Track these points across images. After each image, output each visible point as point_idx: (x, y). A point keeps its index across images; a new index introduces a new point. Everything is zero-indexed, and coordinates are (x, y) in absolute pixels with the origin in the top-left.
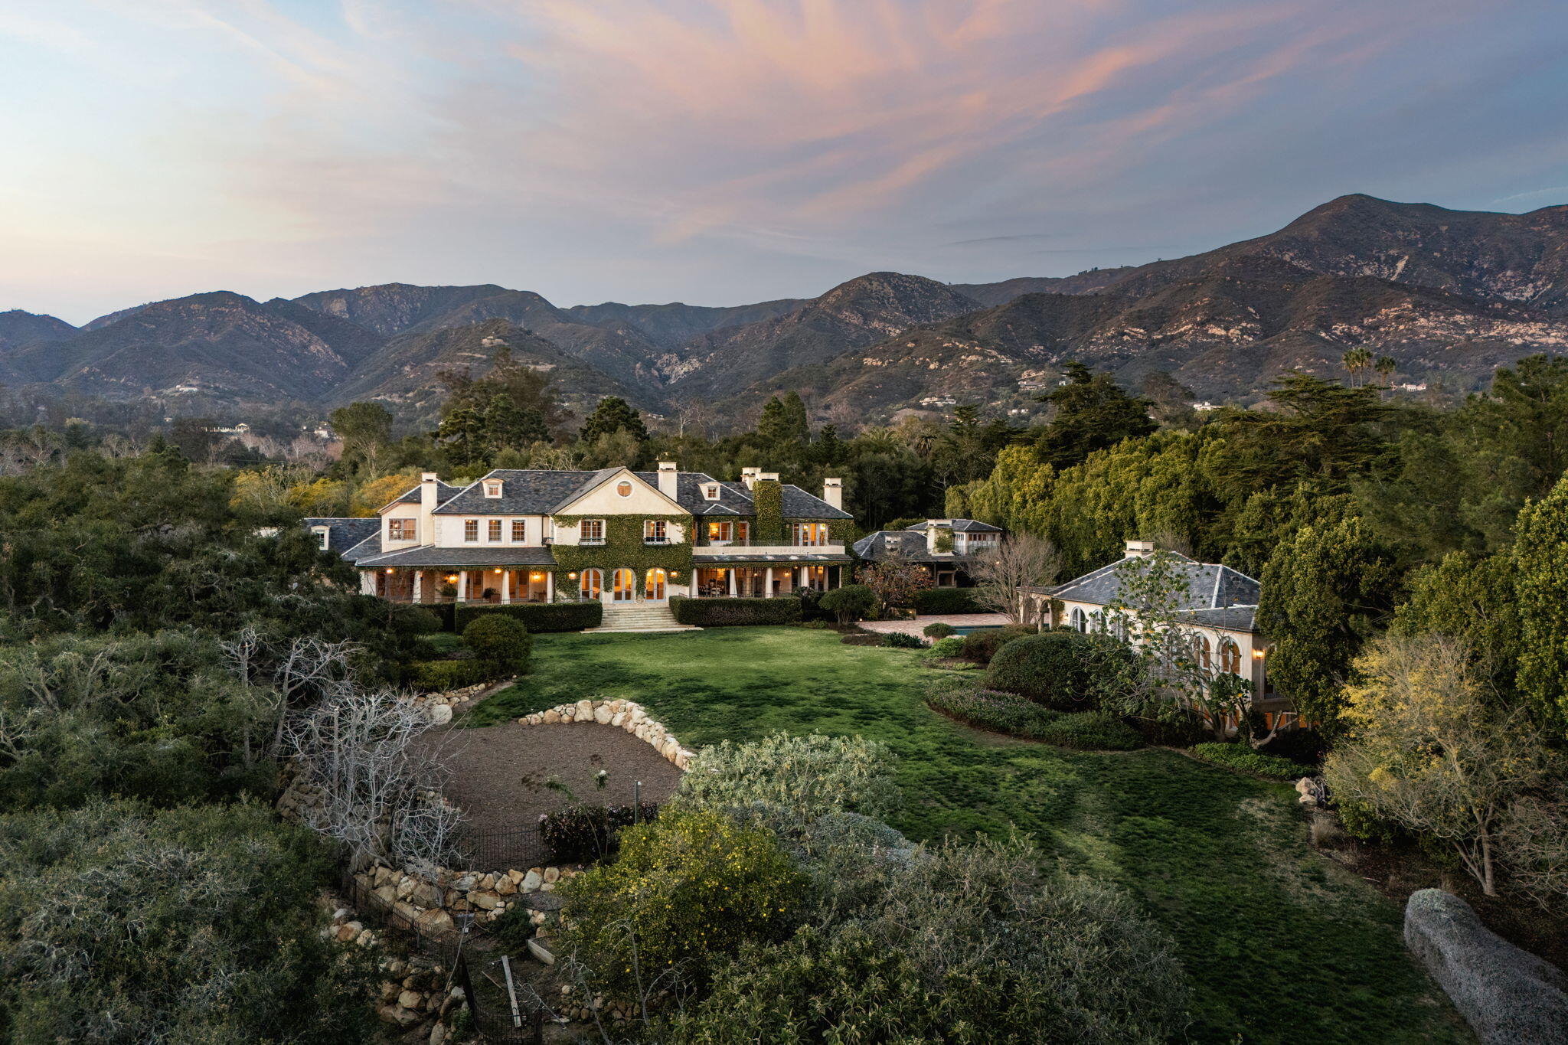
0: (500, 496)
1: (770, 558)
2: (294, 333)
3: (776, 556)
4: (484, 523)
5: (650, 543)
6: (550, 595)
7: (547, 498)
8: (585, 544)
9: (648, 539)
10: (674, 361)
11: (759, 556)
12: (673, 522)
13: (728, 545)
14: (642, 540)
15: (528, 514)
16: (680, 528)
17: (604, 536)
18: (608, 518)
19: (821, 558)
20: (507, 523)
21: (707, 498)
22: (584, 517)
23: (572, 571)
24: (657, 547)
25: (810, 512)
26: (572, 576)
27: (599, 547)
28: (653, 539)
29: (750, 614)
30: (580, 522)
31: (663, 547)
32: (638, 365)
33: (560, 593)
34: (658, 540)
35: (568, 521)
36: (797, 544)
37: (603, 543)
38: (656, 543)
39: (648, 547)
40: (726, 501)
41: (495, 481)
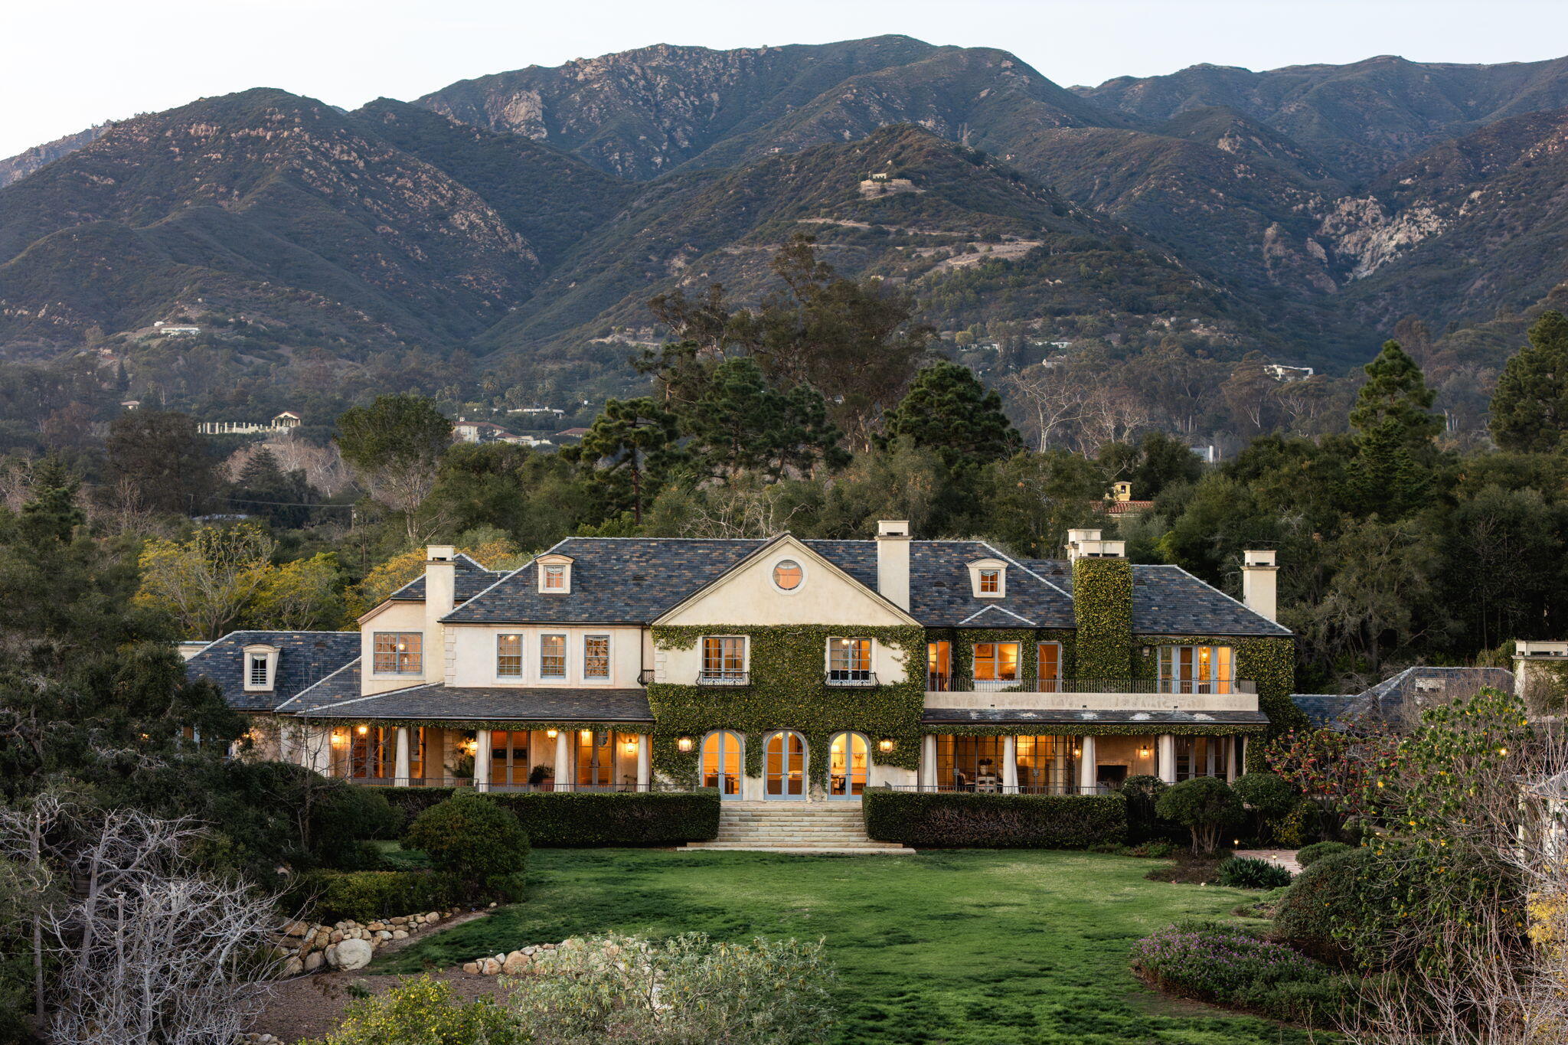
0: (565, 588)
1: (1087, 716)
2: (417, 184)
3: (1104, 713)
4: (532, 641)
5: (836, 683)
6: (642, 778)
7: (656, 593)
8: (709, 682)
9: (835, 675)
10: (1368, 216)
11: (1068, 713)
12: (884, 642)
13: (1011, 690)
14: (823, 677)
15: (612, 623)
16: (899, 653)
17: (747, 668)
18: (755, 632)
19: (1199, 717)
20: (575, 642)
21: (977, 593)
22: (708, 631)
23: (683, 735)
24: (852, 690)
25: (1197, 623)
26: (685, 744)
27: (736, 690)
28: (845, 675)
29: (1014, 825)
30: (700, 640)
31: (864, 690)
32: (1270, 232)
33: (662, 777)
34: (855, 676)
35: (680, 637)
36: (1166, 689)
37: (745, 681)
38: (850, 682)
39: (834, 689)
40: (1018, 599)
41: (559, 560)
